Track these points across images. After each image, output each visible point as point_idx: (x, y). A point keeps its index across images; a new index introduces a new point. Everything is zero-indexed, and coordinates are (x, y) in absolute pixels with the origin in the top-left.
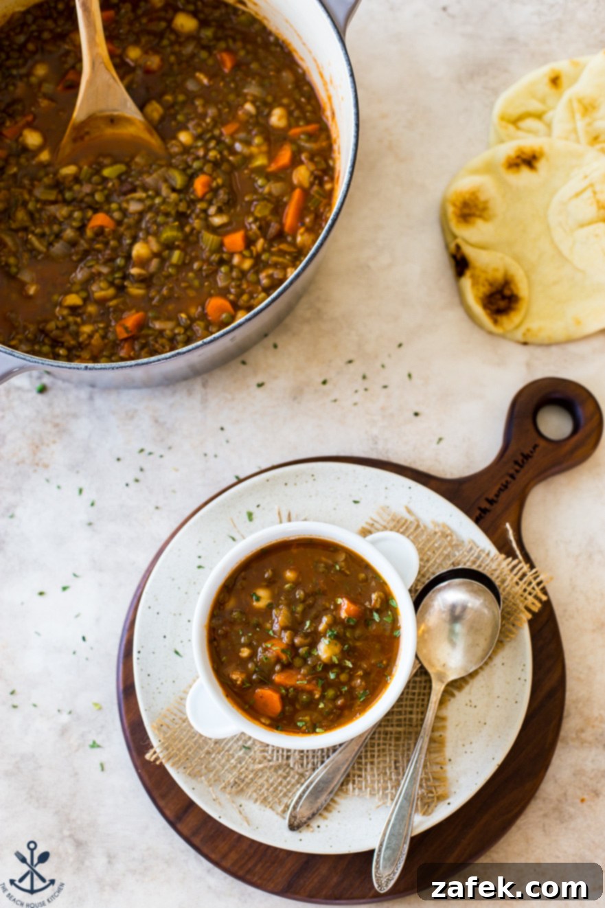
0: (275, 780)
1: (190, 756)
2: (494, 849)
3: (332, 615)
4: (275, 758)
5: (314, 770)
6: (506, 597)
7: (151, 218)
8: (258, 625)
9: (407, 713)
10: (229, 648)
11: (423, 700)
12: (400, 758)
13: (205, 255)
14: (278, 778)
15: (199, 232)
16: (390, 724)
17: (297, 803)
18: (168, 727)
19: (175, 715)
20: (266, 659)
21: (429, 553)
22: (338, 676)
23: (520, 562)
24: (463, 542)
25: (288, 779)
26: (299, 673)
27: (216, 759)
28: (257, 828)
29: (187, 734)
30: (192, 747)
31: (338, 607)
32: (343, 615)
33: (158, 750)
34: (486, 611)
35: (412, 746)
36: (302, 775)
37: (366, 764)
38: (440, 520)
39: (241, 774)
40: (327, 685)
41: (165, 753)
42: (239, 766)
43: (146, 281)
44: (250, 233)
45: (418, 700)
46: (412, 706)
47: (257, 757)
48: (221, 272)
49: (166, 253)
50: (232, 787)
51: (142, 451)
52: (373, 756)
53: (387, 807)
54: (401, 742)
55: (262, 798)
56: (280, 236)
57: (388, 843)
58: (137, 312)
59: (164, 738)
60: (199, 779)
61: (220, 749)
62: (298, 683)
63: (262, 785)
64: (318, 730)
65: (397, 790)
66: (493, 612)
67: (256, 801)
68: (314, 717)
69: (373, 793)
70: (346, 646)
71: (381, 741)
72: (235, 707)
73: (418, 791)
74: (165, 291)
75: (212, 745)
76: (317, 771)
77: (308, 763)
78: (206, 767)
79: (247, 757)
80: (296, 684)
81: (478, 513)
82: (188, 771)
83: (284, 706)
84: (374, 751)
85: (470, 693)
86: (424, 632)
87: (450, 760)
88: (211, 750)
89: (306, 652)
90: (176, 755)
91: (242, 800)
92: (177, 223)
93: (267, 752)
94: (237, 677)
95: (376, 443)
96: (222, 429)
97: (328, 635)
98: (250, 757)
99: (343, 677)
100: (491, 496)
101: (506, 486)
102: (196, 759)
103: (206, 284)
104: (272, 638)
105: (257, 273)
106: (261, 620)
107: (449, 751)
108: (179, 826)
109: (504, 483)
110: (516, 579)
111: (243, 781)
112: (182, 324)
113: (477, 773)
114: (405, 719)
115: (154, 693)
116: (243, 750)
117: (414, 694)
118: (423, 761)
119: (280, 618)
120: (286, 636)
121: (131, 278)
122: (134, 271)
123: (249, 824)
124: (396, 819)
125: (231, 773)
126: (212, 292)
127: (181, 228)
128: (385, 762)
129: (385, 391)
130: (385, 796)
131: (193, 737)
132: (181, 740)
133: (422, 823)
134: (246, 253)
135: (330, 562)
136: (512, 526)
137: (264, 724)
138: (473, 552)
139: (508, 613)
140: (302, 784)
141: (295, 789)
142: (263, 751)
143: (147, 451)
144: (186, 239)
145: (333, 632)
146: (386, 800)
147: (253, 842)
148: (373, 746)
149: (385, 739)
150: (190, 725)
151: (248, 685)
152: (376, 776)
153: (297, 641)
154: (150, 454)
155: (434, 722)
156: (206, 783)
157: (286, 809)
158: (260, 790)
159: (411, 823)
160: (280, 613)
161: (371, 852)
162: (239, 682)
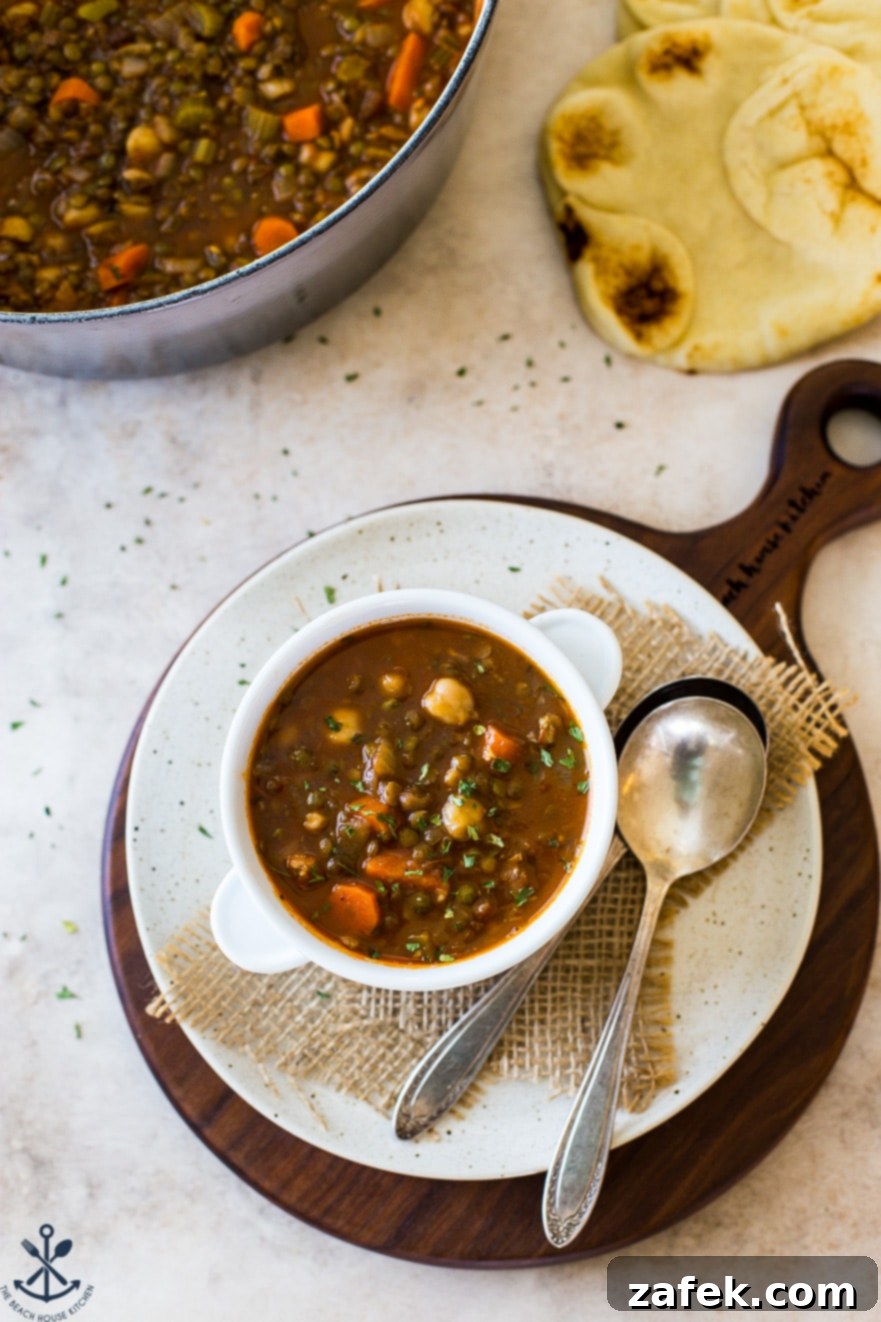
0: (373, 1052)
1: (224, 1009)
2: (757, 1171)
3: (469, 755)
4: (372, 1013)
5: (440, 1033)
6: (777, 731)
7: (159, 86)
8: (336, 772)
9: (604, 934)
10: (287, 813)
11: (631, 911)
12: (592, 1013)
13: (252, 148)
14: (378, 1047)
15: (241, 109)
16: (574, 952)
17: (412, 1090)
18: (186, 959)
19: (199, 938)
20: (351, 831)
21: (642, 657)
22: (477, 861)
23: (799, 671)
24: (700, 637)
25: (396, 1049)
26: (409, 857)
27: (271, 1015)
28: (342, 1134)
29: (219, 970)
30: (228, 993)
31: (478, 742)
32: (488, 755)
33: (169, 999)
34: (740, 752)
35: (612, 991)
36: (420, 1043)
37: (532, 1023)
38: (661, 599)
39: (314, 1040)
40: (458, 878)
41: (182, 1003)
42: (310, 1027)
43: (150, 192)
44: (330, 109)
45: (623, 911)
46: (612, 922)
47: (340, 1010)
48: (280, 175)
49: (185, 144)
50: (298, 1064)
51: (148, 490)
52: (543, 1010)
53: (568, 1098)
54: (592, 986)
55: (351, 1082)
56: (382, 113)
57: (571, 1161)
58: (135, 243)
59: (179, 978)
60: (240, 1049)
61: (278, 996)
62: (407, 873)
63: (351, 1060)
64: (442, 958)
65: (585, 1068)
66: (754, 755)
67: (340, 1087)
68: (435, 935)
69: (544, 1073)
70: (492, 810)
71: (558, 984)
72: (297, 917)
73: (621, 1070)
74: (183, 209)
75: (263, 991)
76: (446, 1036)
77: (430, 1022)
78: (252, 1029)
79: (324, 1012)
80: (403, 876)
81: (726, 589)
82: (221, 1036)
83: (382, 915)
84: (545, 1001)
85: (713, 900)
86: (633, 789)
87: (679, 1017)
88: (261, 1000)
89: (421, 820)
90: (200, 1007)
91: (315, 1086)
92: (203, 94)
93: (359, 1002)
94: (300, 863)
95: (550, 474)
96: (286, 452)
97: (460, 791)
98: (329, 1012)
99: (488, 864)
100: (749, 560)
101: (774, 544)
102: (236, 1014)
103: (254, 196)
104: (364, 795)
105: (343, 176)
106: (342, 764)
107: (677, 1002)
108: (207, 1132)
109: (771, 538)
110: (793, 699)
111: (317, 1053)
112: (212, 263)
113: (727, 1038)
114: (600, 945)
115: (162, 900)
116: (318, 999)
117: (615, 901)
118: (630, 1016)
119: (375, 761)
120: (385, 792)
121: (125, 187)
122: (130, 174)
123: (327, 1128)
124: (583, 1118)
125: (297, 1040)
126: (265, 209)
127: (211, 101)
128: (565, 1019)
129: (565, 386)
130: (565, 1078)
131: (231, 977)
132: (209, 982)
133: (630, 1125)
134: (323, 142)
135: (464, 658)
136: (786, 609)
137: (347, 947)
138: (717, 653)
139: (780, 759)
140: (420, 1059)
141: (408, 1067)
142: (352, 1001)
143: (158, 490)
144: (219, 120)
145: (469, 784)
146: (566, 1087)
147: (336, 1160)
148: (543, 991)
149: (564, 979)
150: (222, 956)
151: (319, 878)
152: (550, 1044)
153: (406, 799)
154: (163, 495)
155: (651, 951)
156: (252, 1056)
157: (392, 1101)
158: (347, 1068)
159: (610, 1126)
160: (376, 752)
161: (540, 1177)
162: (302, 874)
